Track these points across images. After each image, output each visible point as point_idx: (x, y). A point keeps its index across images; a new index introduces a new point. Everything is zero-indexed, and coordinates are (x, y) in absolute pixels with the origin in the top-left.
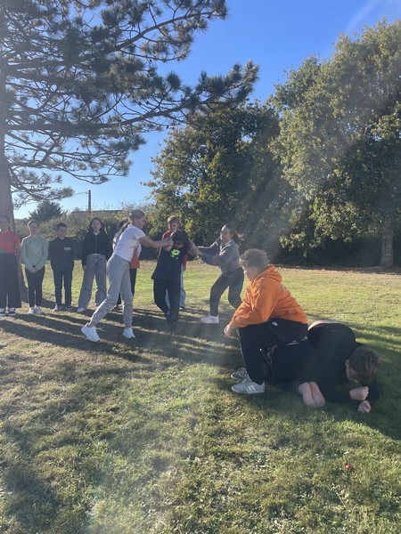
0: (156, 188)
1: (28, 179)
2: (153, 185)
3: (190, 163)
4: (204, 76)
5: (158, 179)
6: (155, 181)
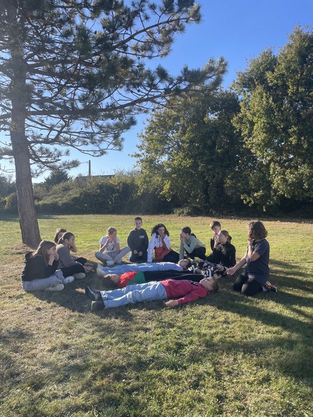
0: (141, 158)
1: (44, 154)
2: (138, 155)
3: (167, 137)
4: (186, 69)
6: (140, 153)
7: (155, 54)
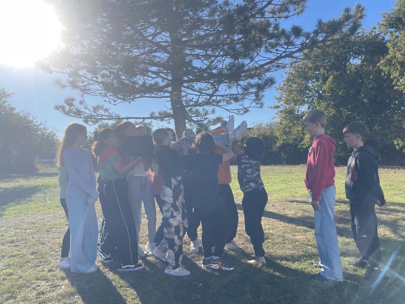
0: (280, 109)
1: (194, 114)
2: (278, 107)
3: (307, 88)
4: (320, 23)
5: (282, 102)
6: (279, 104)
7: (291, 14)
